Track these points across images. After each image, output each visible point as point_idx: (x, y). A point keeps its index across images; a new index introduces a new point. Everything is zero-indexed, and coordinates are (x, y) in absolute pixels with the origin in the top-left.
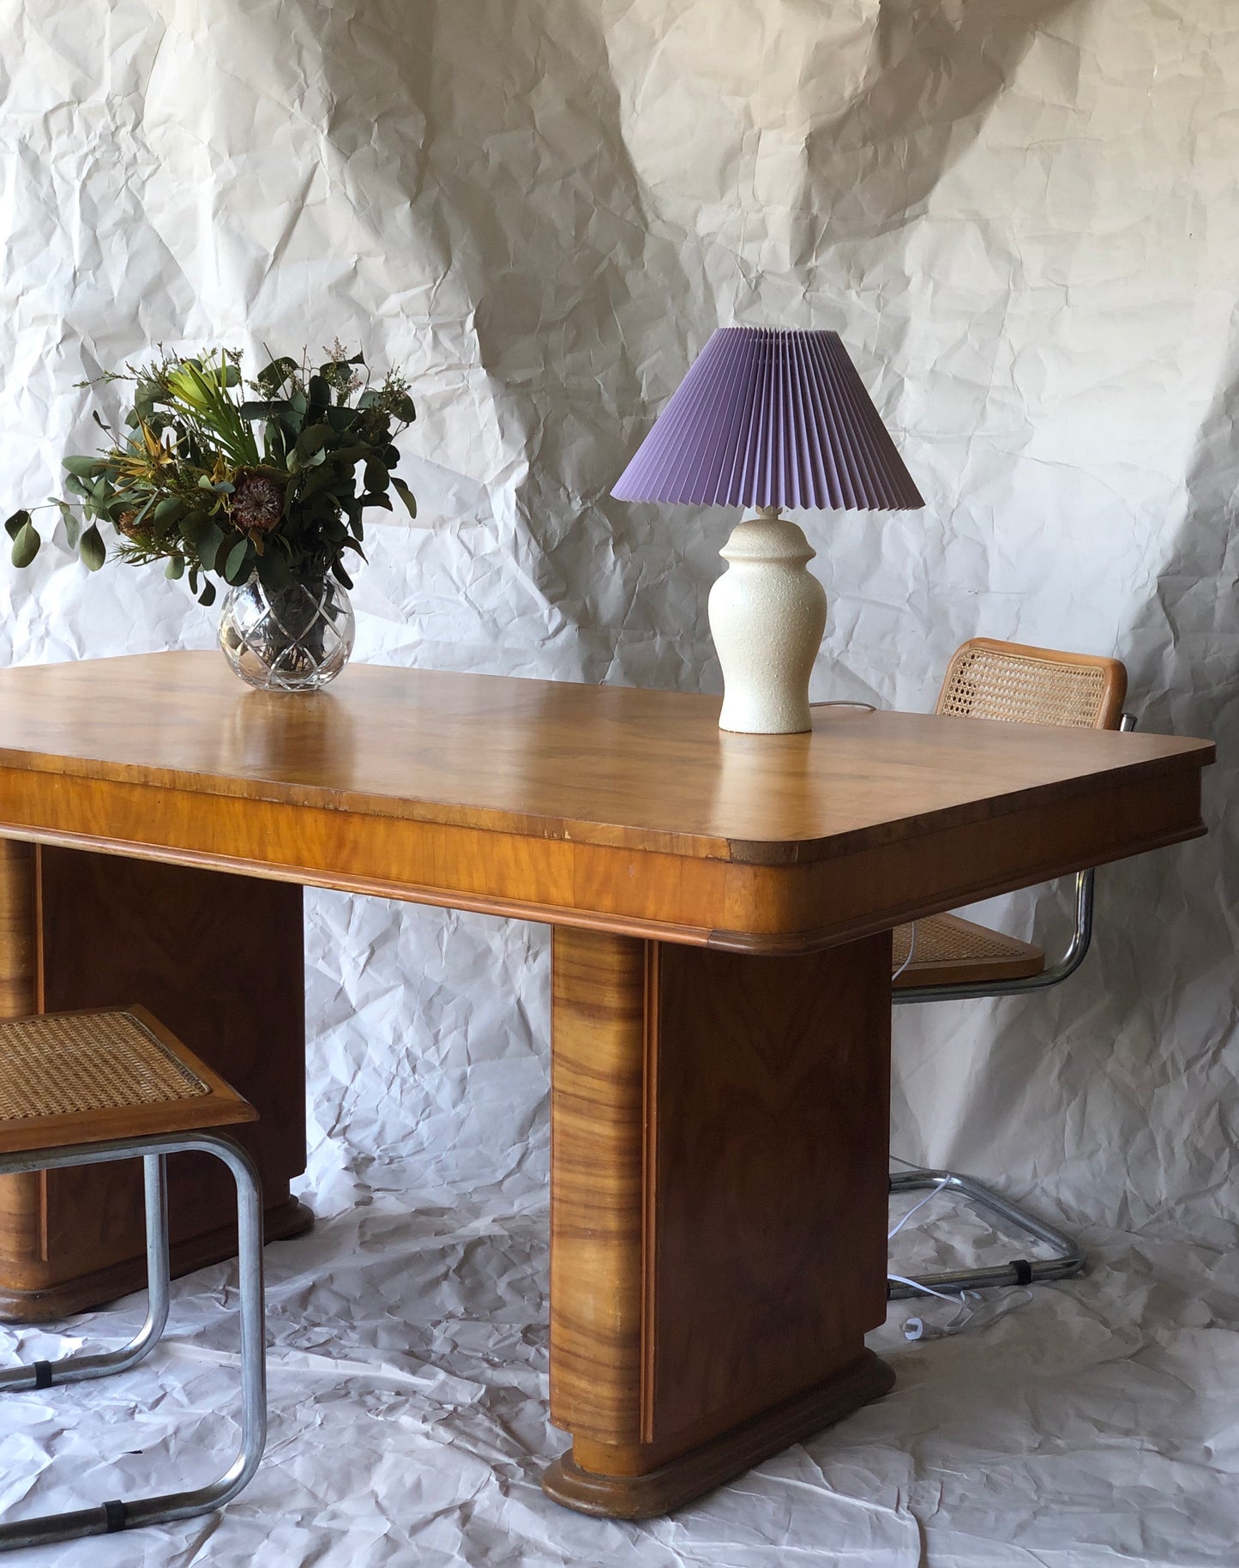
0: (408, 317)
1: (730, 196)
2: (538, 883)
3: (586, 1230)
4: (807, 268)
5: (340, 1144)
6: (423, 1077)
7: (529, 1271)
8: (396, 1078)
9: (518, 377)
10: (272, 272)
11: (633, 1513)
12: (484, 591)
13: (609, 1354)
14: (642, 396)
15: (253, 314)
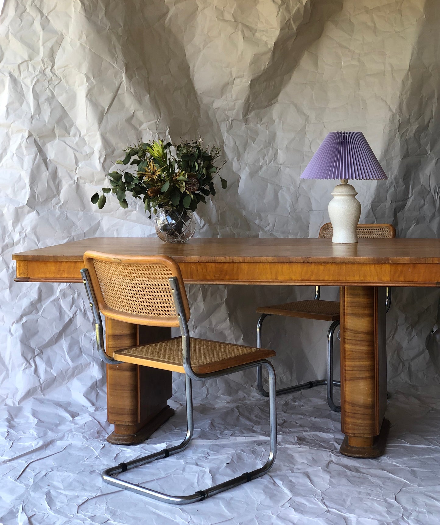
0: (150, 130)
1: (224, 97)
3: (360, 377)
4: (246, 118)
10: (106, 115)
13: (368, 411)
15: (101, 128)
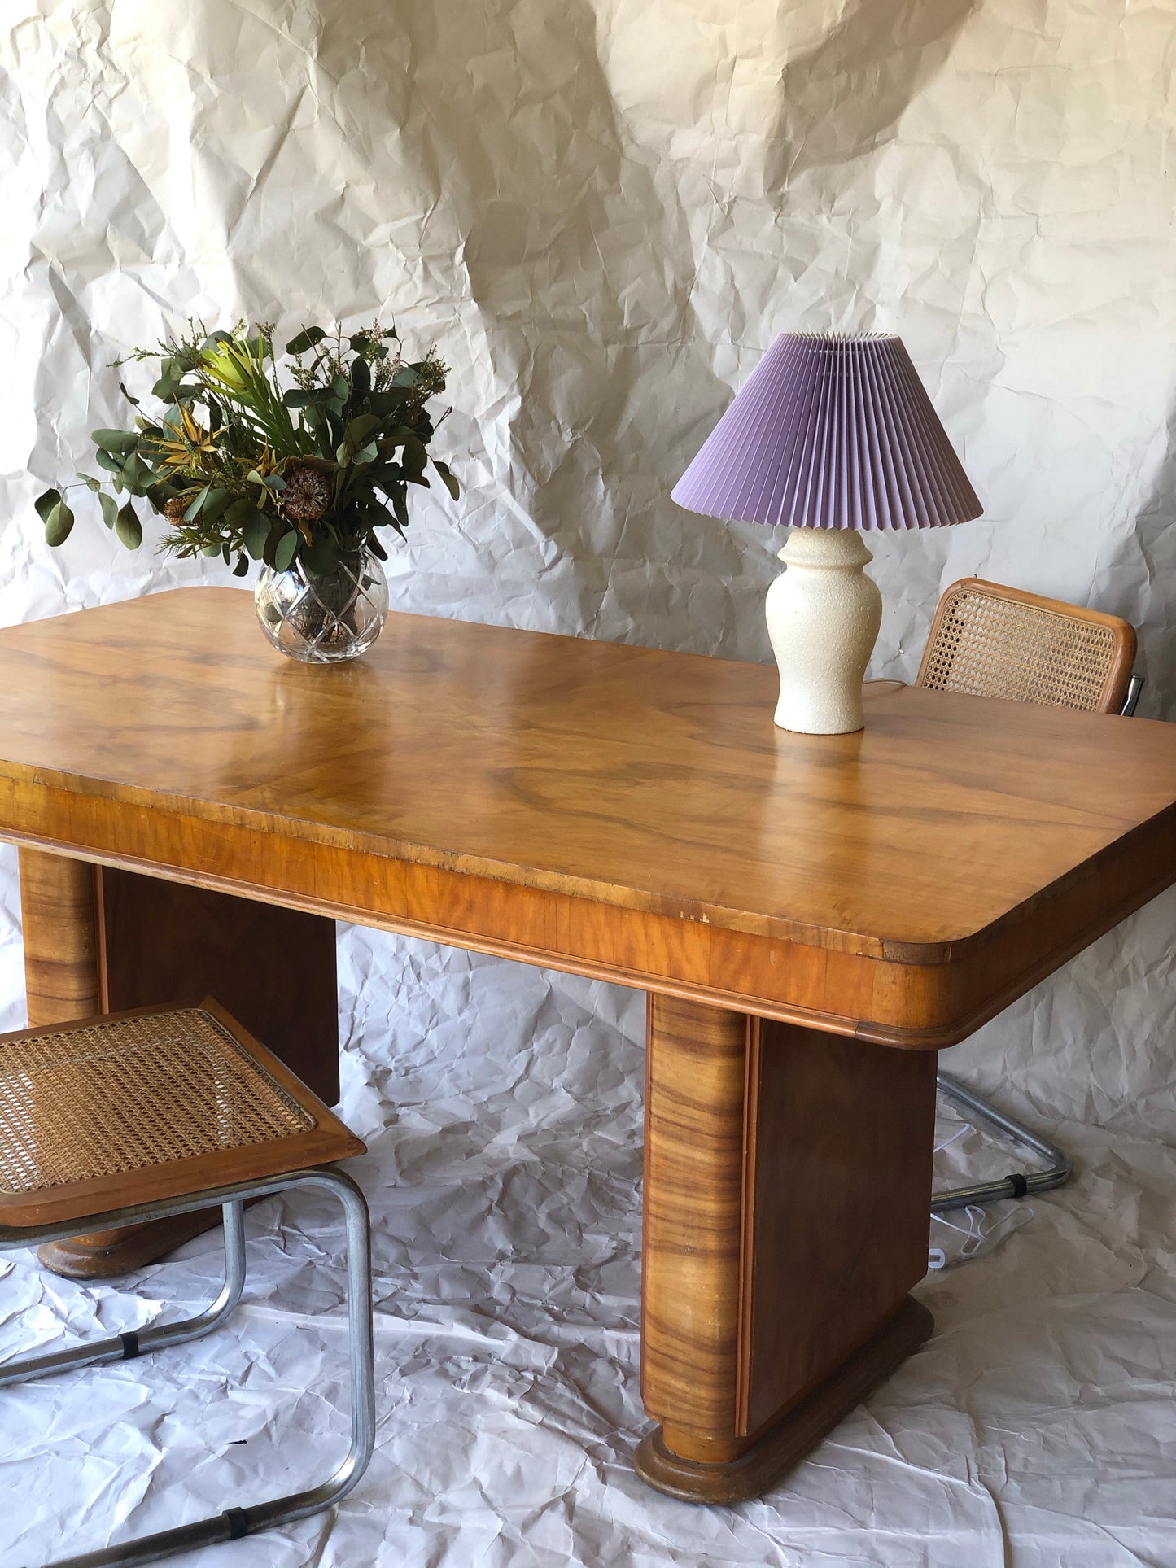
0: (397, 248)
1: (704, 122)
2: (670, 957)
3: (686, 1247)
4: (779, 194)
5: (357, 1057)
6: (428, 984)
7: (565, 1200)
8: (403, 986)
9: (509, 309)
10: (253, 197)
11: (729, 1500)
12: (479, 524)
13: (707, 1360)
14: (625, 323)
15: (234, 241)
